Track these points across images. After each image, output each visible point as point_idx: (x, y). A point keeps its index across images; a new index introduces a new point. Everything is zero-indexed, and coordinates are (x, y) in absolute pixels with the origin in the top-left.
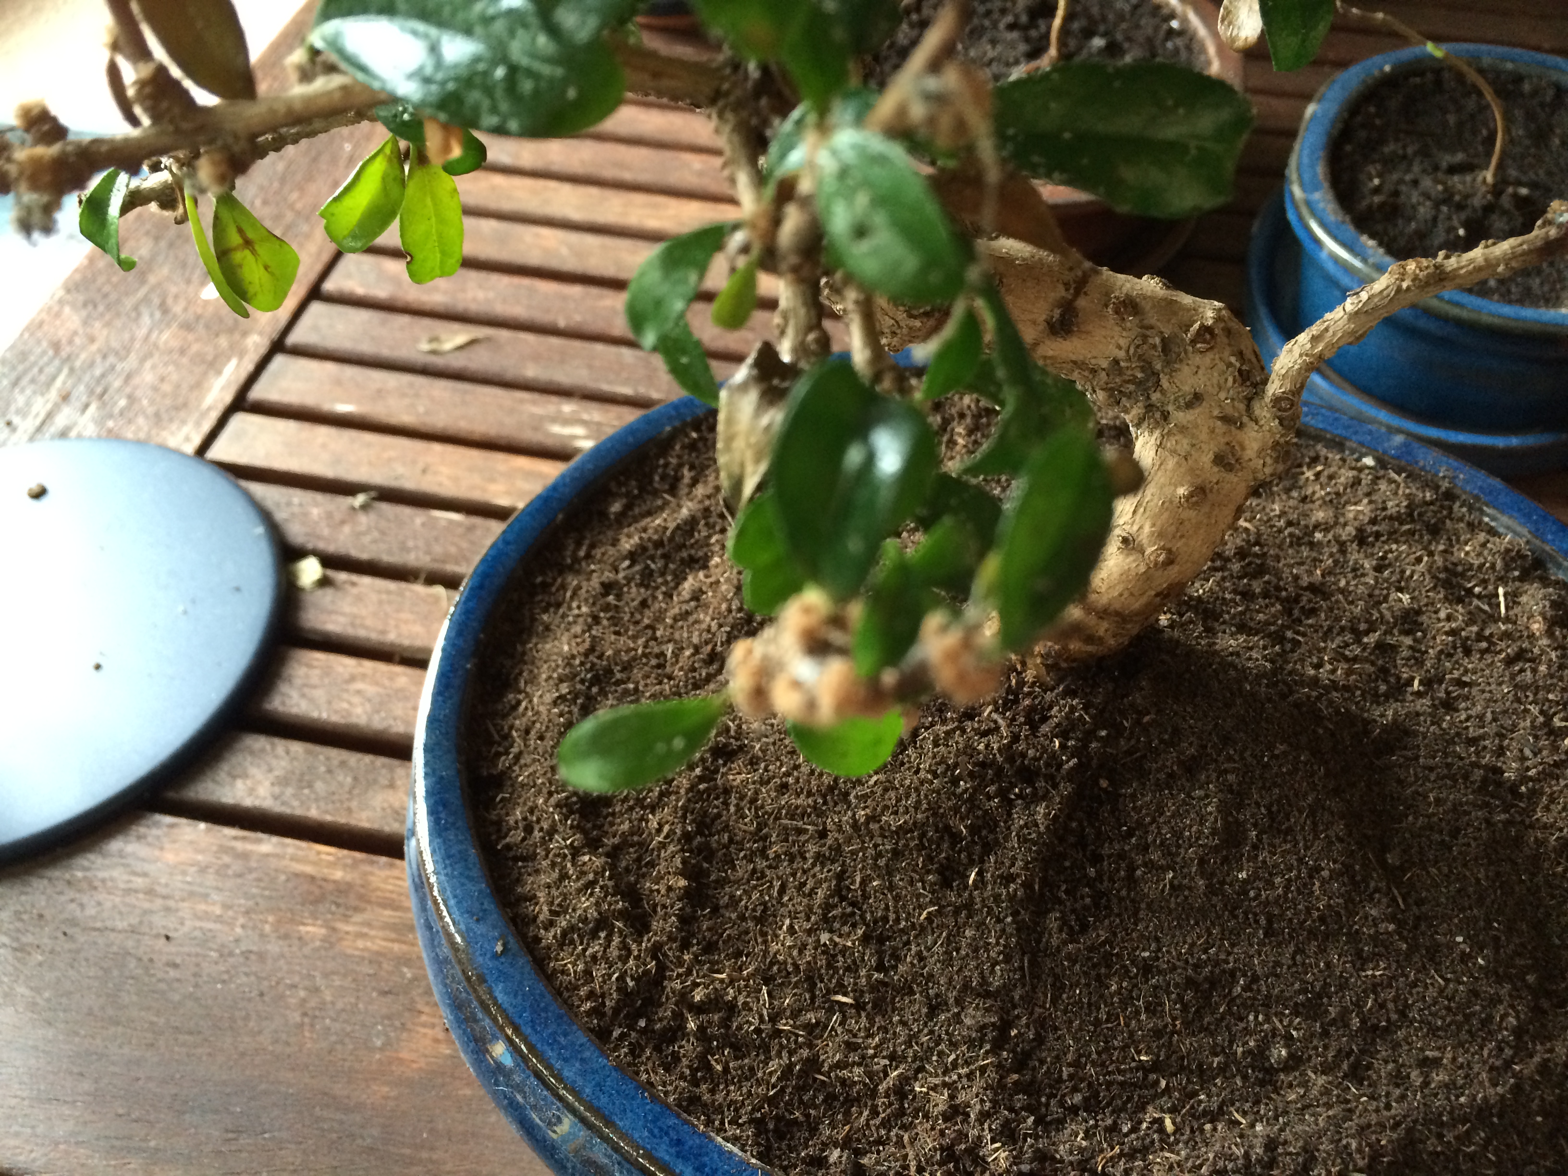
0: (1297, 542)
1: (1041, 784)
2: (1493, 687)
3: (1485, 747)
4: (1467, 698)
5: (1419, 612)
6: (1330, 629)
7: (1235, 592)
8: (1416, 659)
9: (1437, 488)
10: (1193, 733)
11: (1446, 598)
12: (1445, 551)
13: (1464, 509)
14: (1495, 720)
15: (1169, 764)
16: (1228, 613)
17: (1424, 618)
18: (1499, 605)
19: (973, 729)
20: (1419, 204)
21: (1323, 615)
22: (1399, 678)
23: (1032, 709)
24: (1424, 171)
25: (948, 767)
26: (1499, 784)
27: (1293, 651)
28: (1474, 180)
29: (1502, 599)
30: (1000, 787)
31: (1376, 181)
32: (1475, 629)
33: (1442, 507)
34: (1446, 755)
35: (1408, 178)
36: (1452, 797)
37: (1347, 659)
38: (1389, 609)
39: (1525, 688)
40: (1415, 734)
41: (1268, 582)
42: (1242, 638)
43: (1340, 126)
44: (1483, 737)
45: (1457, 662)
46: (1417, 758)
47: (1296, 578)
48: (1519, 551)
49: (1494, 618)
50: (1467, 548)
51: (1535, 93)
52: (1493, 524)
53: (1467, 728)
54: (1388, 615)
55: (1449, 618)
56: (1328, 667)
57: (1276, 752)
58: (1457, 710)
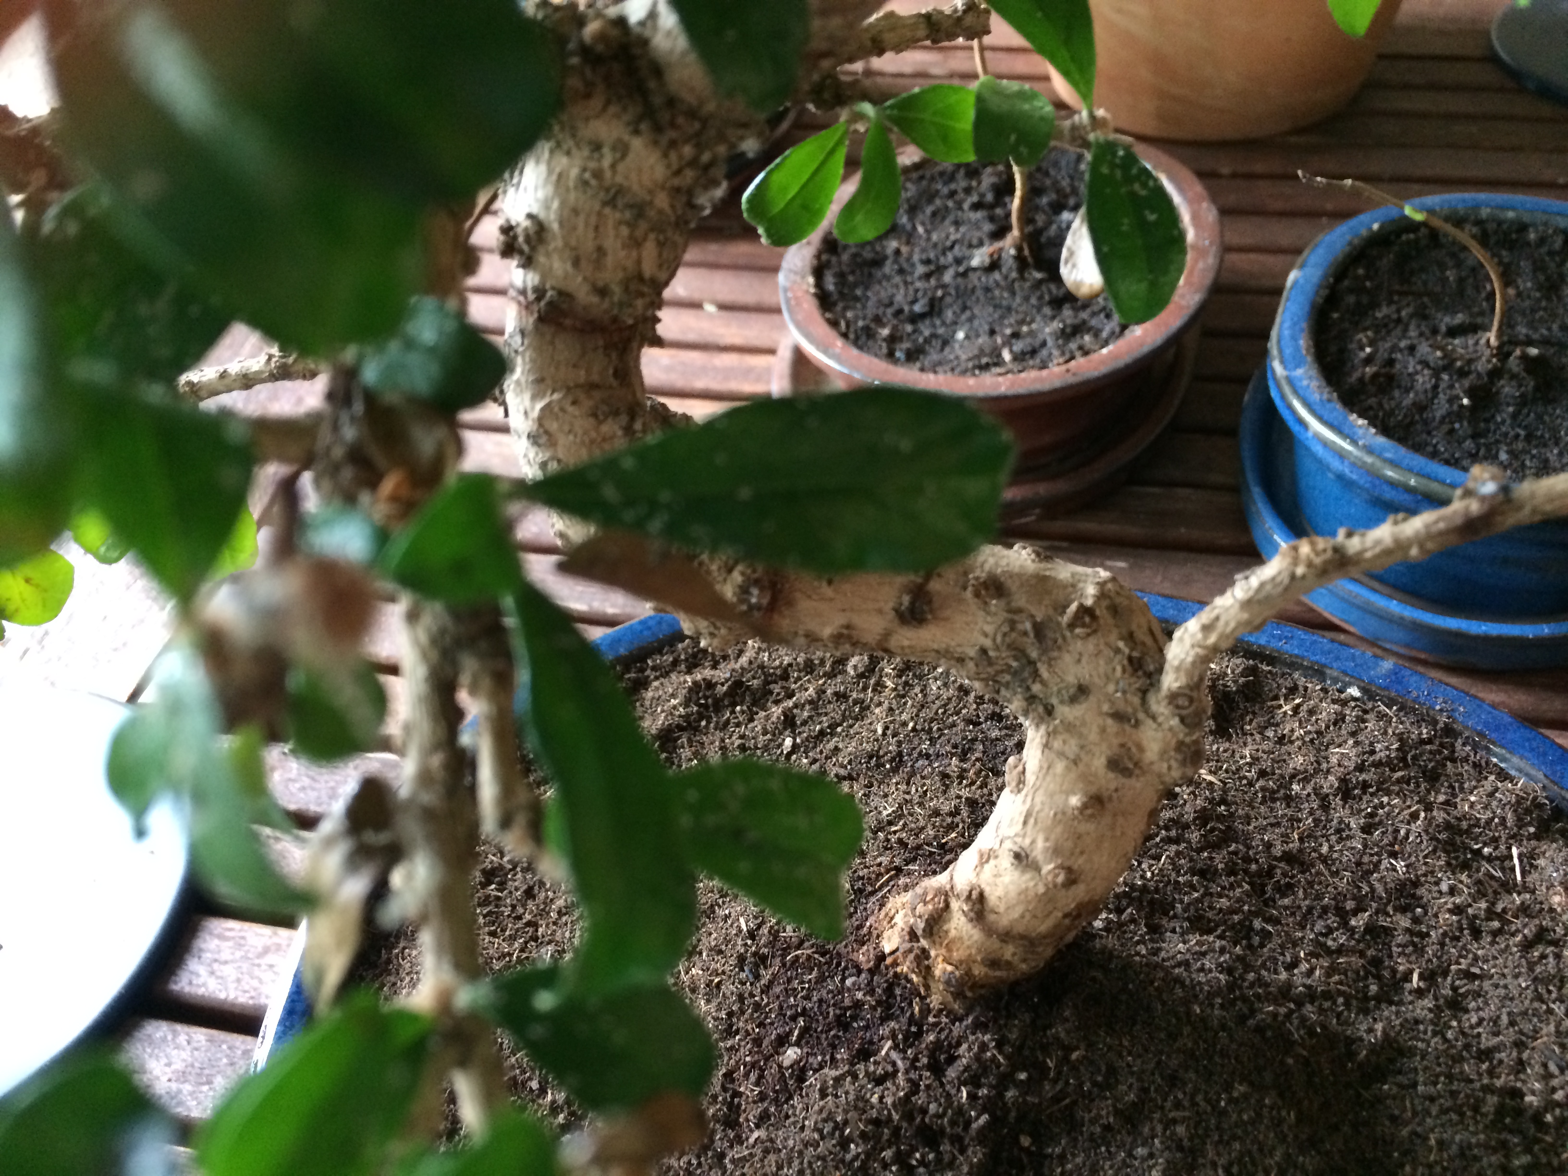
0: (1270, 797)
1: (946, 1147)
2: (1509, 979)
3: (1501, 1062)
4: (1477, 994)
5: (1416, 884)
6: (1310, 910)
7: (1193, 872)
8: (1414, 945)
9: (1435, 722)
10: (1132, 1073)
11: (1448, 864)
12: (1447, 803)
13: (1468, 748)
14: (1512, 1023)
15: (1104, 1113)
16: (1181, 902)
17: (1421, 891)
18: (1513, 869)
19: (867, 1074)
20: (1417, 373)
21: (1301, 894)
22: (1394, 971)
23: (937, 1046)
24: (1421, 334)
25: (836, 1126)
26: (1519, 1112)
27: (1262, 945)
28: (1477, 343)
29: (1516, 861)
30: (898, 1153)
31: (1368, 350)
32: (1483, 905)
33: (1442, 745)
34: (1450, 1077)
35: (1403, 344)
36: (1458, 1138)
37: (1329, 952)
38: (1380, 880)
39: (1546, 980)
40: (1411, 1052)
41: (1235, 853)
42: (1194, 939)
43: (1325, 292)
44: (1497, 1048)
45: (1464, 947)
46: (1415, 1085)
47: (1269, 845)
48: (1535, 798)
49: (1508, 887)
50: (1473, 799)
51: (1542, 241)
52: (1502, 765)
53: (1479, 1034)
54: (1379, 888)
55: (1452, 891)
56: (1304, 966)
57: (1235, 1094)
58: (1467, 1011)
